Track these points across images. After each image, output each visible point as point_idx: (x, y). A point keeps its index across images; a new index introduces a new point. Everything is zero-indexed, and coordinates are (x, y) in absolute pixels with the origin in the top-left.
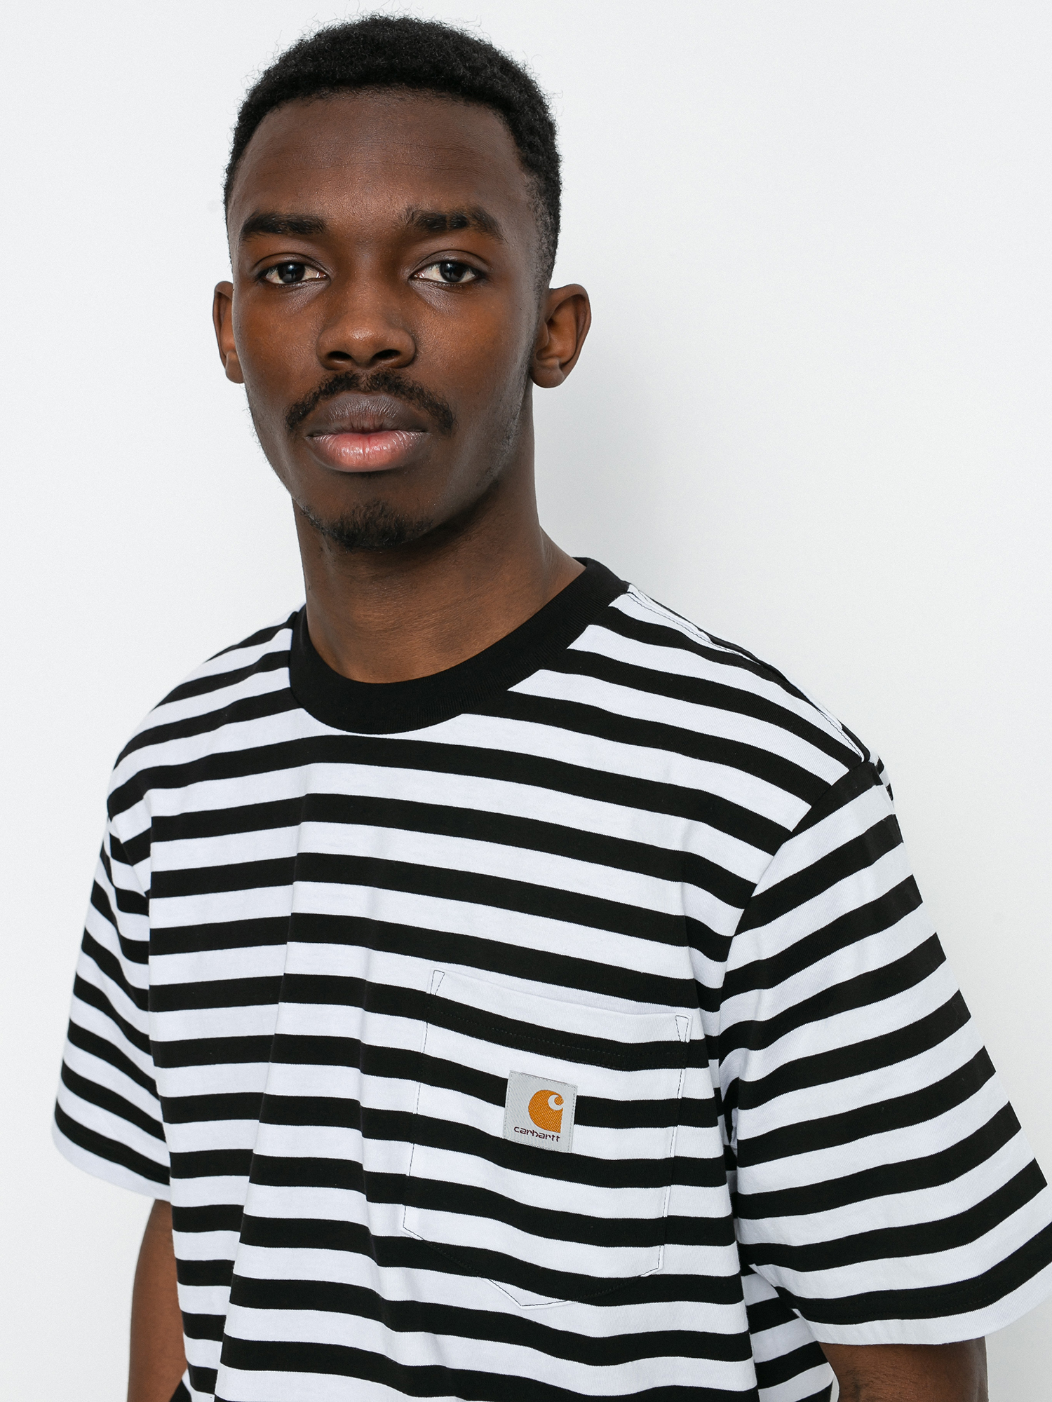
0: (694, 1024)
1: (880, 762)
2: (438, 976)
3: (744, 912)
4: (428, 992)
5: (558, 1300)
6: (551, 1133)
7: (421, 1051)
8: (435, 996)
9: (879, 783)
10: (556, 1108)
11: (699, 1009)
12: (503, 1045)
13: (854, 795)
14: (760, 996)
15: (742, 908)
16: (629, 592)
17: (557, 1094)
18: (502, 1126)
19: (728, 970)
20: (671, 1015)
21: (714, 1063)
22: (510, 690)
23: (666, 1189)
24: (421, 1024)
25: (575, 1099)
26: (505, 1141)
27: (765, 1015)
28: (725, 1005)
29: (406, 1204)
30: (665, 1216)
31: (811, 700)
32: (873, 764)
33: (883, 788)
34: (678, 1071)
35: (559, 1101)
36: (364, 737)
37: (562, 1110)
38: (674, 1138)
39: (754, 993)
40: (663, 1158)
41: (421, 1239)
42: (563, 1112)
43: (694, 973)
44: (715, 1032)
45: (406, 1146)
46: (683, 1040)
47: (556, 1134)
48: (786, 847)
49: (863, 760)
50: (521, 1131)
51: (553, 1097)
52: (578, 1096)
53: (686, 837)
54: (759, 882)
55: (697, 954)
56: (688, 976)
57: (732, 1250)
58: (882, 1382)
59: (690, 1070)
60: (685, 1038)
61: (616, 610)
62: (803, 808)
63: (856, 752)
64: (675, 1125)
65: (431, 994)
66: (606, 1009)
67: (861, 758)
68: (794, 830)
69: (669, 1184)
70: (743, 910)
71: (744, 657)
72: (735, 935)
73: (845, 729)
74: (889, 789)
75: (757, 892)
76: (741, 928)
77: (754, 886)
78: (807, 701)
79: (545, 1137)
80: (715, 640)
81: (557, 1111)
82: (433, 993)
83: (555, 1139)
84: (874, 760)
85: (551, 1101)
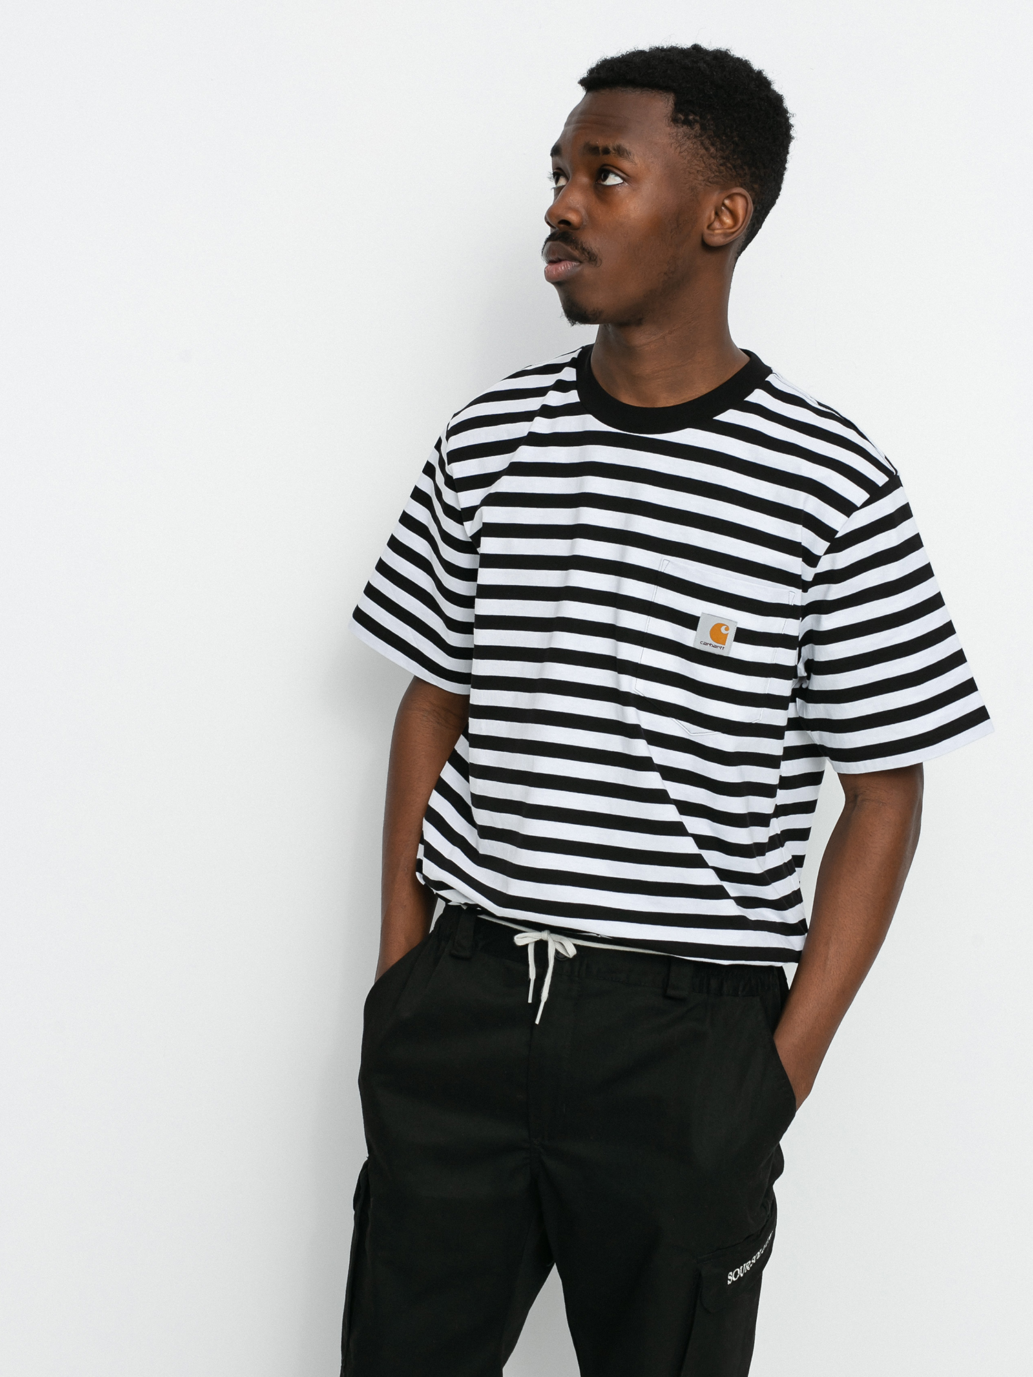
0: (795, 597)
1: (902, 477)
4: (660, 571)
5: (711, 730)
6: (719, 646)
7: (653, 600)
8: (663, 573)
9: (902, 488)
10: (726, 632)
13: (890, 492)
15: (829, 543)
16: (774, 374)
17: (727, 626)
19: (815, 573)
20: (787, 590)
22: (715, 418)
24: (654, 586)
30: (767, 693)
32: (899, 478)
33: (903, 491)
35: (727, 629)
36: (631, 435)
38: (776, 654)
42: (728, 635)
46: (791, 604)
47: (723, 646)
48: (856, 515)
49: (894, 475)
50: (704, 644)
51: (724, 627)
52: (737, 628)
54: (840, 530)
61: (768, 383)
63: (891, 470)
64: (778, 647)
68: (860, 507)
72: (823, 555)
73: (885, 457)
74: (906, 492)
76: (828, 552)
77: (837, 532)
78: (867, 439)
79: (716, 647)
80: (820, 404)
81: (725, 635)
84: (899, 475)
85: (723, 629)
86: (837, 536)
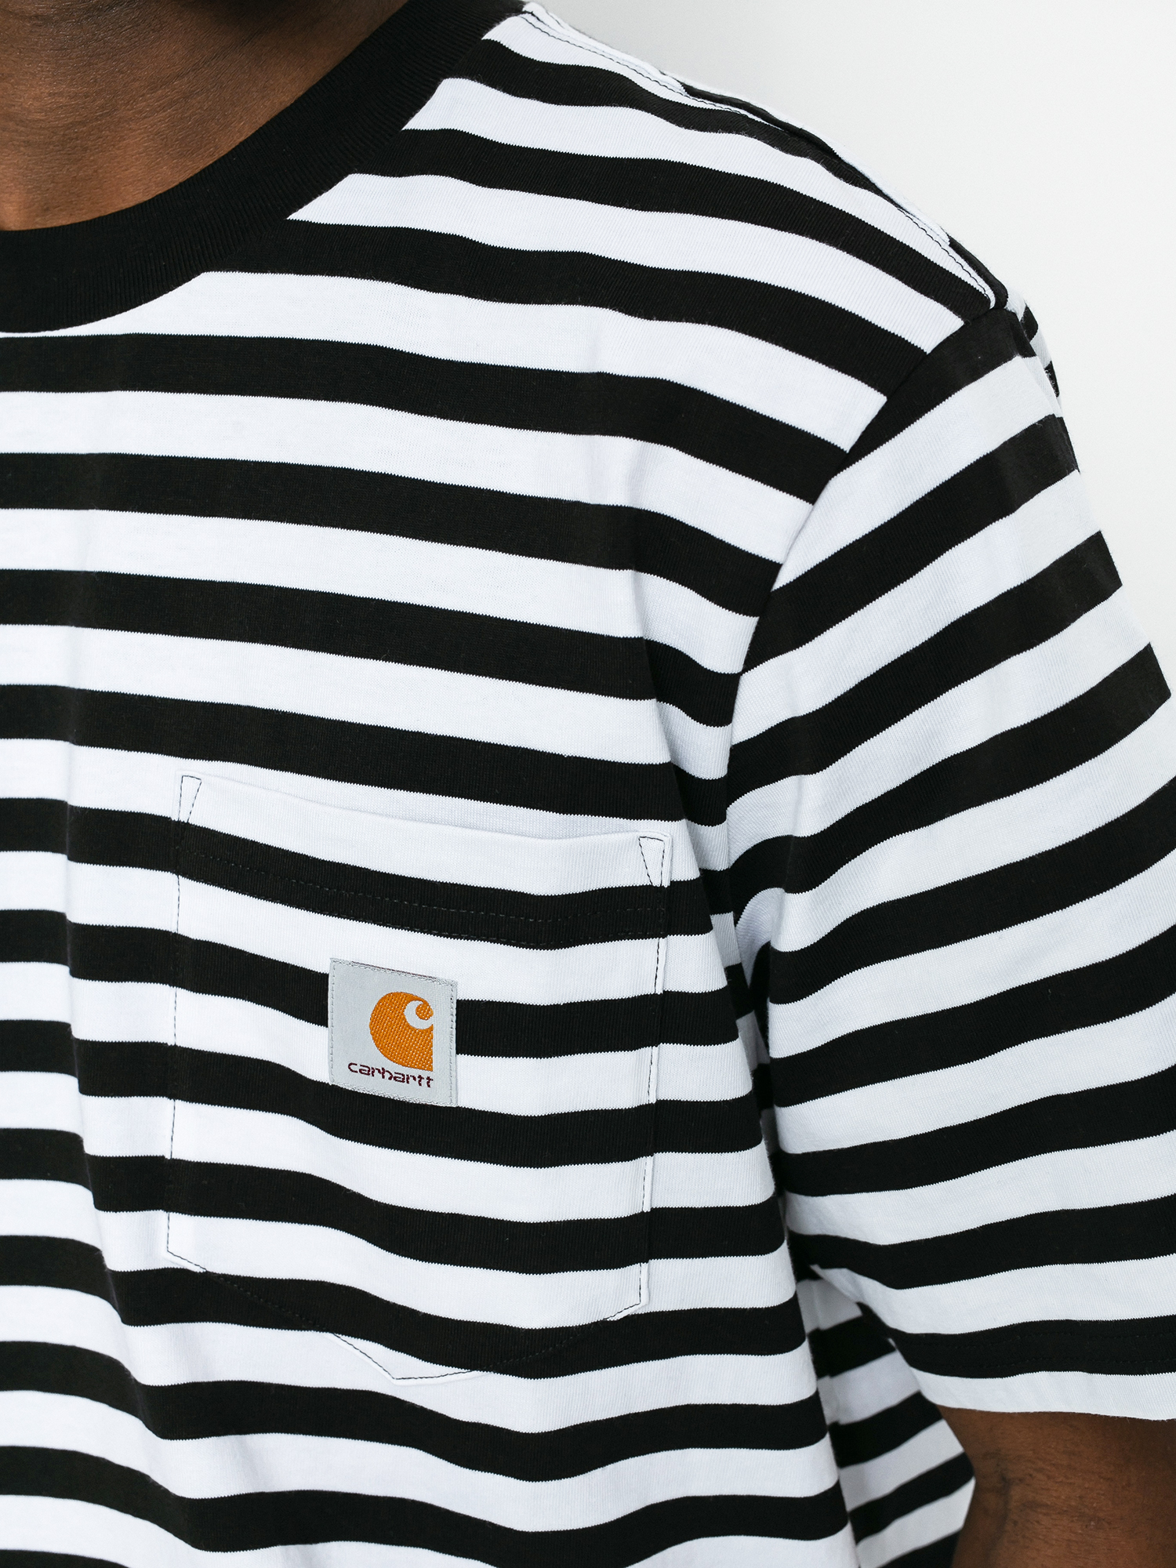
0: (677, 852)
1: (1028, 312)
2: (190, 785)
3: (759, 623)
4: (175, 818)
5: (456, 1370)
6: (416, 1072)
7: (172, 929)
8: (187, 825)
9: (1028, 353)
10: (422, 1025)
11: (684, 822)
12: (314, 911)
13: (975, 373)
14: (800, 787)
15: (754, 615)
16: (525, 12)
17: (419, 999)
18: (327, 1061)
19: (736, 741)
20: (630, 835)
21: (722, 921)
22: (293, 217)
23: (645, 1163)
24: (166, 879)
25: (455, 1006)
26: (335, 1089)
27: (809, 824)
28: (735, 810)
29: (168, 1209)
30: (647, 1209)
31: (886, 191)
32: (1014, 315)
33: (1035, 365)
34: (651, 943)
35: (425, 1011)
36: (26, 338)
37: (431, 1028)
38: (654, 1068)
39: (789, 783)
40: (635, 1105)
41: (202, 1271)
42: (434, 1032)
43: (672, 749)
44: (721, 862)
45: (161, 1105)
46: (656, 883)
47: (425, 1074)
48: (839, 486)
49: (992, 305)
50: (360, 1070)
51: (412, 1006)
52: (458, 1001)
53: (637, 475)
54: (786, 560)
55: (675, 713)
56: (657, 756)
57: (781, 1256)
58: (1049, 1477)
59: (675, 940)
60: (661, 879)
61: (496, 46)
62: (868, 402)
63: (978, 288)
64: (654, 1043)
65: (179, 822)
66: (502, 831)
67: (988, 301)
68: (851, 450)
69: (650, 1153)
70: (756, 619)
71: (751, 116)
72: (745, 670)
73: (954, 245)
74: (1050, 369)
75: (783, 579)
76: (757, 655)
77: (774, 568)
78: (878, 192)
79: (405, 1079)
80: (691, 91)
81: (422, 1031)
82: (183, 819)
83: (424, 1082)
84: (1015, 305)
85: (410, 1013)
86: (778, 584)
